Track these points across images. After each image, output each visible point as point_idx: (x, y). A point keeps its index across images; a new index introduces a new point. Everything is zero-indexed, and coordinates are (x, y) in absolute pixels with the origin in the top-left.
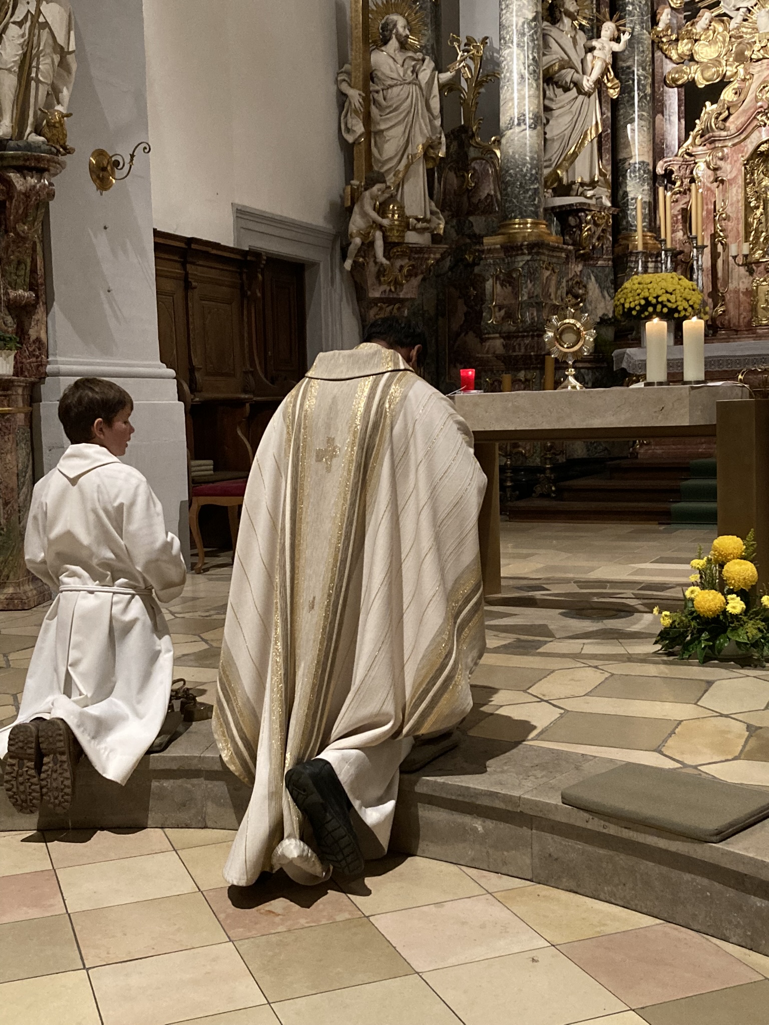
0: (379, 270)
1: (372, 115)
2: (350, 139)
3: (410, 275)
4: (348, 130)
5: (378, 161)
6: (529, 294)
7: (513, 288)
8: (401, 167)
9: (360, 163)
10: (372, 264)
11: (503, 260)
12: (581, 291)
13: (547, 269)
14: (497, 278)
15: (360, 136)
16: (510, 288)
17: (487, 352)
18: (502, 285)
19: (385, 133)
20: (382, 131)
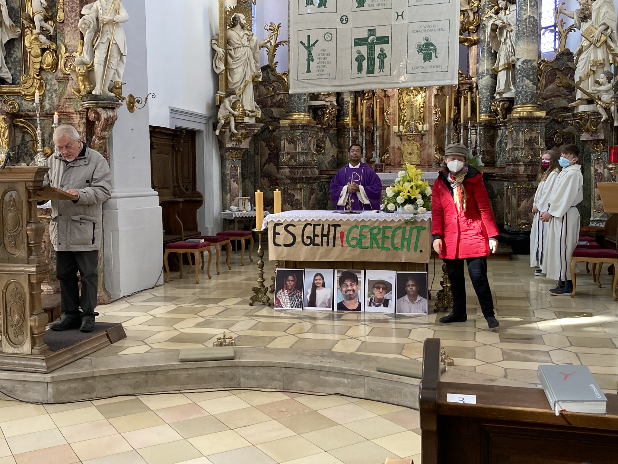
0: (231, 135)
1: (228, 61)
2: (218, 72)
3: (246, 137)
4: (217, 67)
5: (231, 83)
6: (302, 148)
7: (294, 145)
8: (242, 86)
9: (222, 83)
10: (228, 132)
11: (290, 131)
12: (323, 145)
13: (310, 136)
14: (287, 140)
15: (222, 71)
16: (293, 145)
17: (282, 175)
18: (289, 143)
19: (234, 70)
20: (233, 69)
